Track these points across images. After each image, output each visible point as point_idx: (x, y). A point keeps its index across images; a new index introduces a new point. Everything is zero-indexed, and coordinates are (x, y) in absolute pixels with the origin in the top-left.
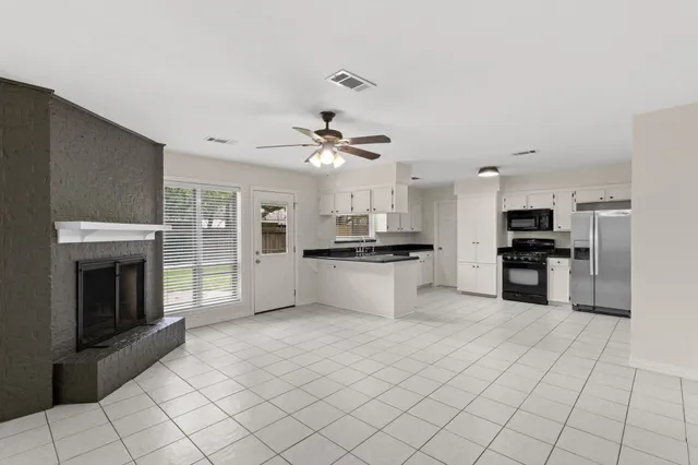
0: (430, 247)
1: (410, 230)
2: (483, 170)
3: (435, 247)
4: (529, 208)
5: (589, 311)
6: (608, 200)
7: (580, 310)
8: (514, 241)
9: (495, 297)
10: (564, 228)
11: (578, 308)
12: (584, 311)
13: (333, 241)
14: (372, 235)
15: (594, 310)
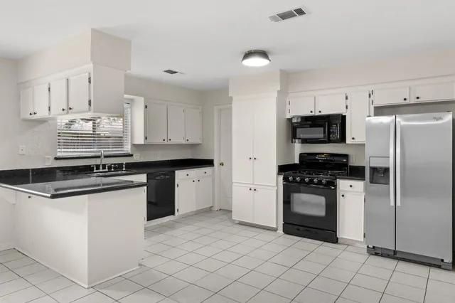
0: (209, 163)
1: (184, 142)
2: (248, 55)
3: (216, 163)
4: (317, 114)
5: (388, 256)
6: (413, 101)
7: (376, 254)
8: (301, 155)
9: (275, 230)
10: (358, 140)
11: (375, 251)
12: (382, 255)
13: (52, 158)
14: (127, 148)
15: (394, 255)
